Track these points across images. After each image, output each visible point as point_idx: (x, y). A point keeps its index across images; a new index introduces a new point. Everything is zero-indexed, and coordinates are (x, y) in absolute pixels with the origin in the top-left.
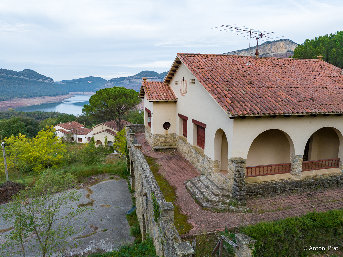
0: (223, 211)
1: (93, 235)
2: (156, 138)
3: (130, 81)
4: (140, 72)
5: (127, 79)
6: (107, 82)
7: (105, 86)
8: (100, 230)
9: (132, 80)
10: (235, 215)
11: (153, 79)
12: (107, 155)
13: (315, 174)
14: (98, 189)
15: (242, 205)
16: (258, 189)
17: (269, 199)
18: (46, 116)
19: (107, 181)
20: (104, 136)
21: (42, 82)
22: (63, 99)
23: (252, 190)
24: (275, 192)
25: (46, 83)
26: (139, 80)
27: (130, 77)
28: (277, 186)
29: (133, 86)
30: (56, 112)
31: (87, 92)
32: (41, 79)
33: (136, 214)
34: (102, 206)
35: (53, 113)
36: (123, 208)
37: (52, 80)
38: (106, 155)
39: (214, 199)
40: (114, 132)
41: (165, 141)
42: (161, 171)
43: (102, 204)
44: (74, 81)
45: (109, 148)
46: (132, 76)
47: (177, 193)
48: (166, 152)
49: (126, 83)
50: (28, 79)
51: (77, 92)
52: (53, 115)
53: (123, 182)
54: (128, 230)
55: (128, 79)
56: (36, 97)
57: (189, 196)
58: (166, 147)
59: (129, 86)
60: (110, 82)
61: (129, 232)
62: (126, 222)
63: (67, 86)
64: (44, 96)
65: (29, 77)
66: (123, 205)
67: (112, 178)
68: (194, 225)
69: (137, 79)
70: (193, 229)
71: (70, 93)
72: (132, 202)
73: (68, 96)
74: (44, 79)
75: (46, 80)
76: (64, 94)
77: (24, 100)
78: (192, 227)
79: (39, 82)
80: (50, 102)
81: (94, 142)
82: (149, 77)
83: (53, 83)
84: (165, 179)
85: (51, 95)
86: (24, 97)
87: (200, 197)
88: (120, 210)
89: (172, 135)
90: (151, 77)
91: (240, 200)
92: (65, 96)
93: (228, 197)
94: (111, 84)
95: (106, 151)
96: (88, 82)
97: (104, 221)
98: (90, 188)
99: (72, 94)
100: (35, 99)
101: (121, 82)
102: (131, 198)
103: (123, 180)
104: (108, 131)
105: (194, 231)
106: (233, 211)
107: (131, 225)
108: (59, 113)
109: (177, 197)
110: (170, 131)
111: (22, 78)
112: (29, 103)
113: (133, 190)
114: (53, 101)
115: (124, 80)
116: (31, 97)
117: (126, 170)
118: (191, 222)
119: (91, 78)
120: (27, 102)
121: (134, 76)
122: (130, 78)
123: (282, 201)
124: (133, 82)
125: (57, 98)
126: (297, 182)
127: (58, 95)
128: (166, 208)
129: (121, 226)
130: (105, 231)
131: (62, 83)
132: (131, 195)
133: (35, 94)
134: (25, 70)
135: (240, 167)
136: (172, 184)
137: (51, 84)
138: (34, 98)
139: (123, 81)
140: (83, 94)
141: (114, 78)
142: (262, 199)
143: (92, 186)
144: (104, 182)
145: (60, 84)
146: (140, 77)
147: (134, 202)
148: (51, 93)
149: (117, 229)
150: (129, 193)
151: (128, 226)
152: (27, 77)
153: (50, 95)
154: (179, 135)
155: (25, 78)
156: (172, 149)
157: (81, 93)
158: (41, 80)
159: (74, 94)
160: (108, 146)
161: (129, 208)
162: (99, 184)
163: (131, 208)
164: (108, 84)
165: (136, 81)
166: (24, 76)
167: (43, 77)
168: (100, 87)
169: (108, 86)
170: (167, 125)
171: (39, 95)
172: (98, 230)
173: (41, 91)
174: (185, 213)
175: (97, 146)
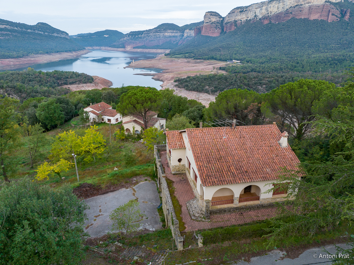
0: (200, 221)
1: (142, 221)
2: (173, 167)
3: (149, 35)
4: (160, 25)
5: (145, 33)
6: (125, 36)
7: (123, 40)
8: (144, 218)
9: (151, 34)
10: (204, 223)
11: (173, 32)
12: (136, 142)
13: (246, 204)
14: (139, 189)
15: (207, 219)
16: (217, 211)
17: (222, 215)
18: (65, 77)
19: (143, 182)
20: (132, 126)
21: (57, 37)
22: (79, 55)
23: (214, 211)
24: (225, 212)
25: (61, 37)
26: (158, 34)
27: (148, 30)
28: (226, 209)
29: (152, 41)
30: (75, 72)
31: (104, 47)
32: (56, 33)
33: (162, 209)
34: (143, 202)
35: (72, 73)
36: (155, 204)
37: (67, 34)
38: (134, 142)
39: (197, 215)
40: (140, 122)
41: (179, 168)
42: (175, 193)
43: (143, 201)
44: (90, 35)
45: (136, 135)
46: (151, 29)
47: (182, 210)
48: (179, 175)
49: (144, 37)
50: (43, 33)
51: (94, 47)
52: (72, 75)
53: (153, 183)
54: (159, 219)
55: (147, 32)
56: (53, 53)
57: (187, 211)
58: (179, 172)
59: (147, 40)
60: (127, 37)
61: (160, 220)
62: (158, 213)
63: (83, 41)
64: (61, 52)
65: (43, 31)
66: (155, 202)
67: (146, 180)
68: (187, 227)
69: (156, 32)
70: (187, 229)
71: (86, 49)
72: (160, 200)
73: (85, 51)
74: (58, 34)
75: (61, 35)
76: (81, 50)
77: (41, 57)
78: (185, 228)
79: (54, 36)
80: (67, 59)
81: (124, 130)
82: (169, 30)
83: (69, 38)
84: (177, 200)
85: (68, 51)
86: (41, 54)
87: (191, 213)
88: (153, 205)
89: (183, 165)
90: (171, 30)
91: (207, 217)
92: (82, 52)
93: (203, 214)
94: (128, 39)
95: (135, 139)
96: (105, 36)
97: (146, 213)
98: (134, 188)
99: (89, 49)
100: (51, 56)
101: (140, 36)
102: (159, 196)
103: (153, 181)
104: (135, 121)
105: (186, 230)
106: (203, 221)
107: (160, 215)
108: (78, 73)
109: (182, 212)
110: (182, 163)
111: (36, 32)
112: (46, 60)
113: (160, 191)
114: (70, 58)
115: (143, 33)
116: (48, 53)
117: (155, 174)
118: (186, 226)
119: (107, 32)
120: (44, 59)
121: (153, 29)
122: (148, 32)
123: (226, 216)
124: (152, 36)
125: (74, 54)
126: (236, 208)
127: (75, 51)
128: (176, 223)
129: (155, 216)
130: (147, 218)
131: (78, 37)
132: (159, 194)
133: (51, 49)
134: (39, 23)
135: (208, 204)
136: (180, 204)
137: (67, 39)
138: (50, 54)
139: (142, 35)
140: (100, 49)
141: (131, 32)
142: (219, 215)
143: (134, 186)
144: (141, 183)
145: (75, 38)
146: (160, 30)
147: (161, 200)
148: (67, 49)
149: (153, 217)
150: (158, 193)
151: (159, 216)
152: (41, 32)
153: (66, 51)
154: (187, 167)
155: (39, 32)
156: (183, 174)
157: (98, 48)
158: (56, 35)
159: (90, 49)
160: (136, 134)
161: (159, 204)
162: (139, 184)
163: (160, 204)
164: (125, 39)
165: (155, 35)
166: (38, 30)
167: (58, 31)
168: (117, 42)
169: (125, 40)
170: (180, 160)
171: (55, 51)
172: (143, 218)
173: (56, 46)
174: (184, 221)
175: (126, 133)
